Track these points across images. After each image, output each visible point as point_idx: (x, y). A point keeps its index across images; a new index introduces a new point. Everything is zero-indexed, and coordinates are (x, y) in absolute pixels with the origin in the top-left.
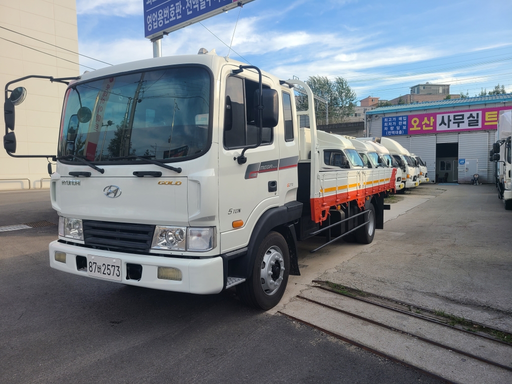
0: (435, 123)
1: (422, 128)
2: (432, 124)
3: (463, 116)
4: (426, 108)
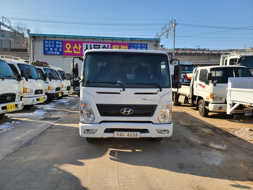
2: (80, 50)
3: (99, 46)
4: (76, 37)
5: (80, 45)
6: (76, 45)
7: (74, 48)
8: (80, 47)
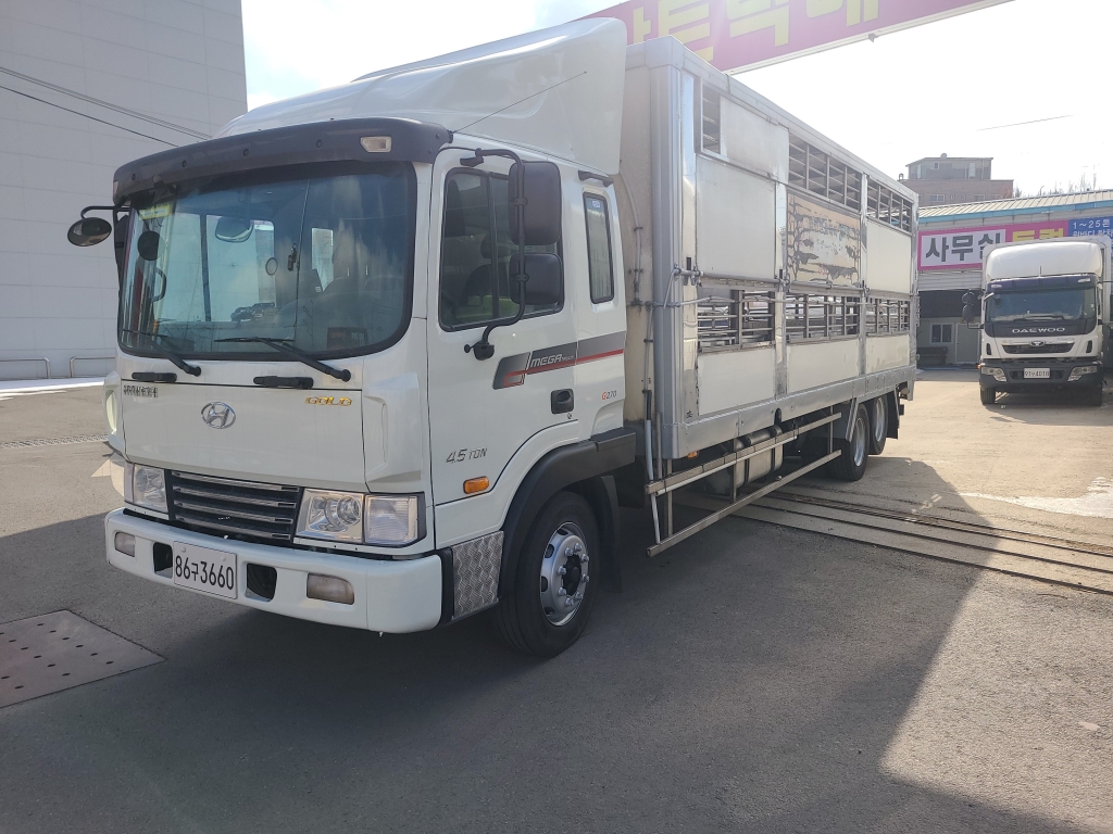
3: (970, 238)
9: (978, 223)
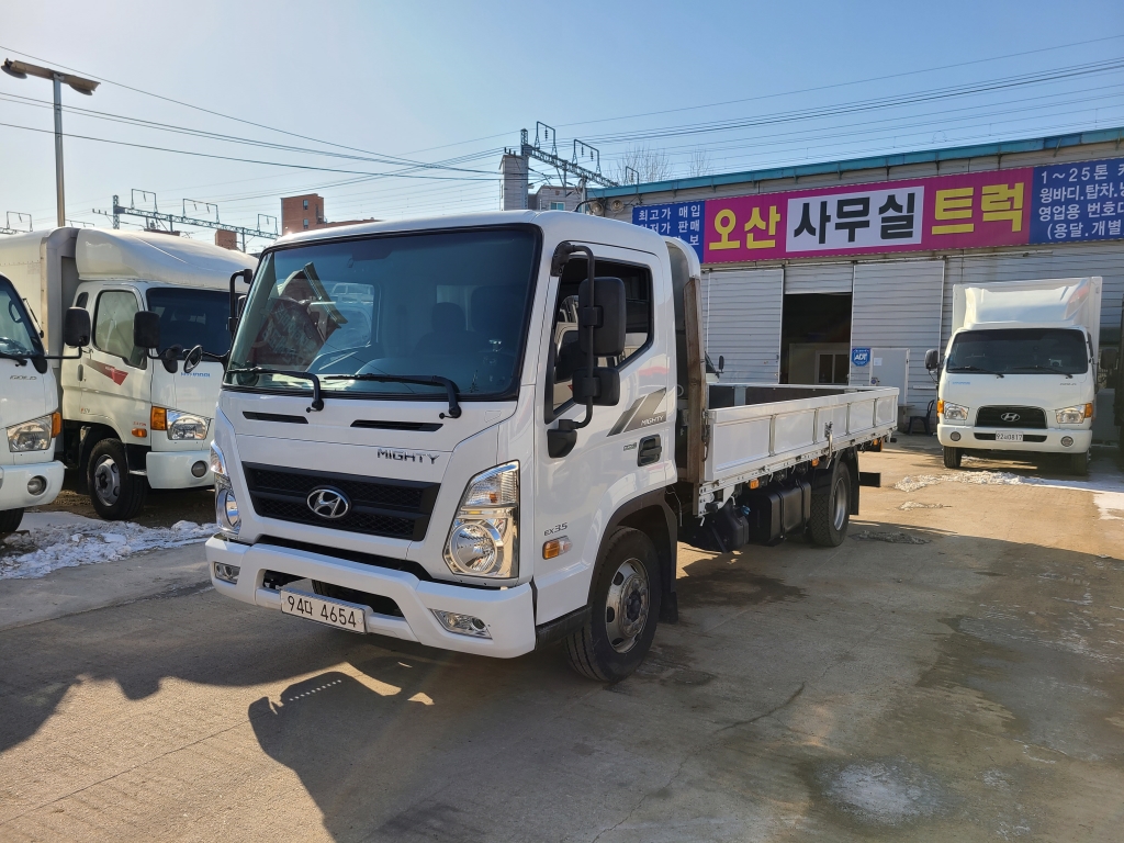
0: (781, 226)
1: (744, 243)
2: (772, 232)
3: (865, 202)
4: (758, 178)
5: (773, 209)
6: (756, 211)
7: (748, 226)
8: (774, 217)
9: (881, 177)
